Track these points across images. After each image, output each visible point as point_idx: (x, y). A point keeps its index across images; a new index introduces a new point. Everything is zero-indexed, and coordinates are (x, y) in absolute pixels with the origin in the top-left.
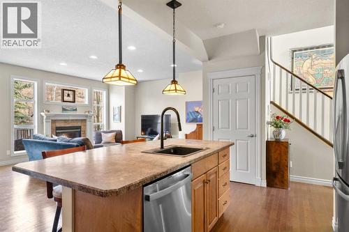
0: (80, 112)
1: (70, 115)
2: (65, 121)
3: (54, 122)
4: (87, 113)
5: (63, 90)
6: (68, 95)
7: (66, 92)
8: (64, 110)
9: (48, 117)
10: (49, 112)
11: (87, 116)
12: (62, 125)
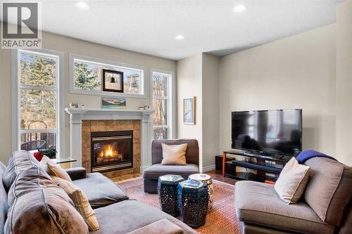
0: (131, 107)
1: (115, 112)
2: (107, 122)
3: (86, 123)
4: (142, 110)
5: (104, 71)
6: (113, 80)
7: (108, 75)
8: (104, 103)
9: (76, 116)
10: (77, 106)
11: (141, 114)
12: (102, 128)
